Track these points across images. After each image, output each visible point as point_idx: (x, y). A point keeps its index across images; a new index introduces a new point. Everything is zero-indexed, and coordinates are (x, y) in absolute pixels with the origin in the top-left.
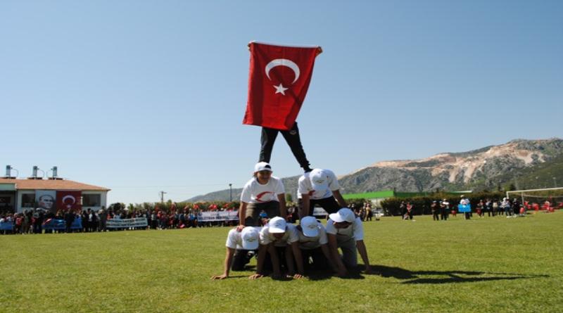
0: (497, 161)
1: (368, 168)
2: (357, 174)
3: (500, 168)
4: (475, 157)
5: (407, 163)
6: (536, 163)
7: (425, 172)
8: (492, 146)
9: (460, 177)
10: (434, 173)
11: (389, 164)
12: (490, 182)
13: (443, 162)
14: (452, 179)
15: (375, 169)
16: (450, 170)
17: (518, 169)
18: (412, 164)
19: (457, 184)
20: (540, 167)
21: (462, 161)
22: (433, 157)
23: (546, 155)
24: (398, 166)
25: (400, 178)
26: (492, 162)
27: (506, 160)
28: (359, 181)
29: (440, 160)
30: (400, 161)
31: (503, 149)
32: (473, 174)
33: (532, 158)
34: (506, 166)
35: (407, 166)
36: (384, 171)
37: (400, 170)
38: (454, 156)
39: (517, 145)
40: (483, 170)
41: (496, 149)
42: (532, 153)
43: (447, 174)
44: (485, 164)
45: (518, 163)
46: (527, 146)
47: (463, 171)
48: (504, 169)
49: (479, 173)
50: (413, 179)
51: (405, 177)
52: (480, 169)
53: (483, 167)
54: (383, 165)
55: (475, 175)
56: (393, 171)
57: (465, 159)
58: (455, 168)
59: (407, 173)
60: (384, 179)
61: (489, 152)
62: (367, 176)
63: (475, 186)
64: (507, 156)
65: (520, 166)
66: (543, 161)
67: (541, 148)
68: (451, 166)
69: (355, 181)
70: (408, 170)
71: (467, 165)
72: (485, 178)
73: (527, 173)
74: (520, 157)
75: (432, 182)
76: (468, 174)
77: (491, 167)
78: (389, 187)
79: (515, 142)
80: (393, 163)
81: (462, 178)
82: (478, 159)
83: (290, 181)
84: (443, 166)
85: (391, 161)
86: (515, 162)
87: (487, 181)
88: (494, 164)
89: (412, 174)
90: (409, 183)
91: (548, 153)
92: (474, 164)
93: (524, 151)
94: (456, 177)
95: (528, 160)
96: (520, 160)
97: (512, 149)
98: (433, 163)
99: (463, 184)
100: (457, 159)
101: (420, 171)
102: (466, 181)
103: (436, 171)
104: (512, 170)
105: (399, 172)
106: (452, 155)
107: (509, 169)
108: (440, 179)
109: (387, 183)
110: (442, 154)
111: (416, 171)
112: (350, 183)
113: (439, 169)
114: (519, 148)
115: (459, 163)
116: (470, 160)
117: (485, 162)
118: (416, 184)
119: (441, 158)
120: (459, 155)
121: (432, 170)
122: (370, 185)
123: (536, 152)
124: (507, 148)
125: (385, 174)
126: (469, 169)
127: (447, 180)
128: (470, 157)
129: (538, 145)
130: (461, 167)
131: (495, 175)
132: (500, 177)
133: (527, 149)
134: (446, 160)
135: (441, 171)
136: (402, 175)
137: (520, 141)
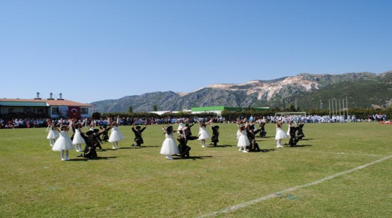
0: (289, 87)
1: (205, 88)
2: (197, 92)
3: (291, 92)
4: (276, 84)
5: (231, 86)
6: (313, 89)
7: (243, 92)
8: (287, 77)
9: (265, 97)
10: (248, 93)
11: (220, 86)
12: (284, 101)
13: (255, 86)
14: (259, 98)
15: (210, 89)
16: (259, 92)
17: (302, 93)
18: (235, 87)
19: (262, 101)
20: (315, 92)
21: (267, 86)
22: (249, 83)
23: (320, 85)
24: (225, 88)
25: (226, 96)
26: (286, 87)
27: (295, 86)
28: (198, 97)
29: (253, 85)
30: (227, 84)
31: (294, 79)
32: (273, 95)
33: (311, 86)
34: (294, 91)
35: (231, 88)
36: (216, 90)
37: (226, 91)
38: (262, 82)
39: (302, 77)
40: (280, 93)
41: (289, 79)
42: (311, 83)
43: (257, 94)
44: (282, 89)
45: (302, 89)
46: (309, 78)
47: (267, 93)
48: (293, 93)
49: (277, 95)
50: (234, 97)
51: (229, 95)
52: (278, 92)
53: (280, 91)
54: (215, 86)
55: (274, 96)
56: (222, 91)
57: (269, 85)
58: (262, 91)
59: (230, 93)
60: (216, 96)
61: (285, 81)
62: (205, 93)
63: (273, 103)
64: (295, 84)
65: (303, 91)
66: (318, 88)
67: (318, 80)
68: (260, 89)
69: (196, 97)
70: (231, 91)
71: (270, 89)
72: (281, 97)
73: (307, 96)
74: (304, 85)
75: (247, 99)
76: (270, 95)
77: (285, 91)
78: (218, 102)
79: (302, 75)
80: (222, 85)
81: (266, 97)
82: (277, 85)
83: (151, 95)
84: (255, 88)
85: (221, 84)
86: (300, 88)
87: (282, 100)
88: (287, 89)
89: (234, 93)
90: (232, 99)
91: (322, 83)
92: (274, 88)
93: (306, 81)
94: (262, 97)
95: (308, 87)
96: (303, 87)
97: (299, 79)
98: (248, 86)
99: (266, 101)
100: (264, 85)
101: (240, 92)
102: (268, 99)
103: (250, 92)
104: (298, 93)
105: (225, 92)
106: (261, 81)
107: (296, 92)
108: (252, 97)
109: (217, 99)
110: (255, 80)
111: (237, 91)
112: (193, 98)
113: (252, 90)
114: (303, 79)
115: (265, 87)
116: (272, 86)
117: (281, 87)
118: (236, 100)
119: (253, 83)
120: (265, 82)
121: (247, 91)
122: (206, 100)
123: (314, 82)
124: (297, 79)
125: (216, 93)
126: (271, 91)
127: (256, 98)
128: (272, 84)
129: (315, 78)
130: (266, 90)
131: (287, 96)
132: (289, 98)
133: (308, 80)
134: (257, 85)
135: (253, 92)
136: (227, 93)
137: (305, 74)
